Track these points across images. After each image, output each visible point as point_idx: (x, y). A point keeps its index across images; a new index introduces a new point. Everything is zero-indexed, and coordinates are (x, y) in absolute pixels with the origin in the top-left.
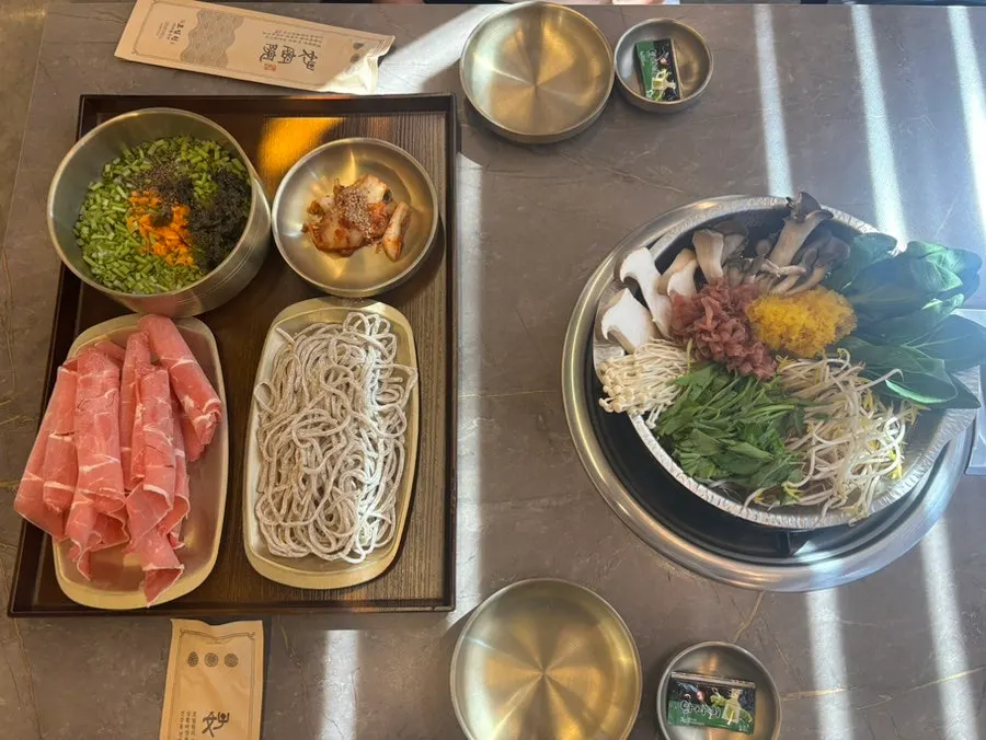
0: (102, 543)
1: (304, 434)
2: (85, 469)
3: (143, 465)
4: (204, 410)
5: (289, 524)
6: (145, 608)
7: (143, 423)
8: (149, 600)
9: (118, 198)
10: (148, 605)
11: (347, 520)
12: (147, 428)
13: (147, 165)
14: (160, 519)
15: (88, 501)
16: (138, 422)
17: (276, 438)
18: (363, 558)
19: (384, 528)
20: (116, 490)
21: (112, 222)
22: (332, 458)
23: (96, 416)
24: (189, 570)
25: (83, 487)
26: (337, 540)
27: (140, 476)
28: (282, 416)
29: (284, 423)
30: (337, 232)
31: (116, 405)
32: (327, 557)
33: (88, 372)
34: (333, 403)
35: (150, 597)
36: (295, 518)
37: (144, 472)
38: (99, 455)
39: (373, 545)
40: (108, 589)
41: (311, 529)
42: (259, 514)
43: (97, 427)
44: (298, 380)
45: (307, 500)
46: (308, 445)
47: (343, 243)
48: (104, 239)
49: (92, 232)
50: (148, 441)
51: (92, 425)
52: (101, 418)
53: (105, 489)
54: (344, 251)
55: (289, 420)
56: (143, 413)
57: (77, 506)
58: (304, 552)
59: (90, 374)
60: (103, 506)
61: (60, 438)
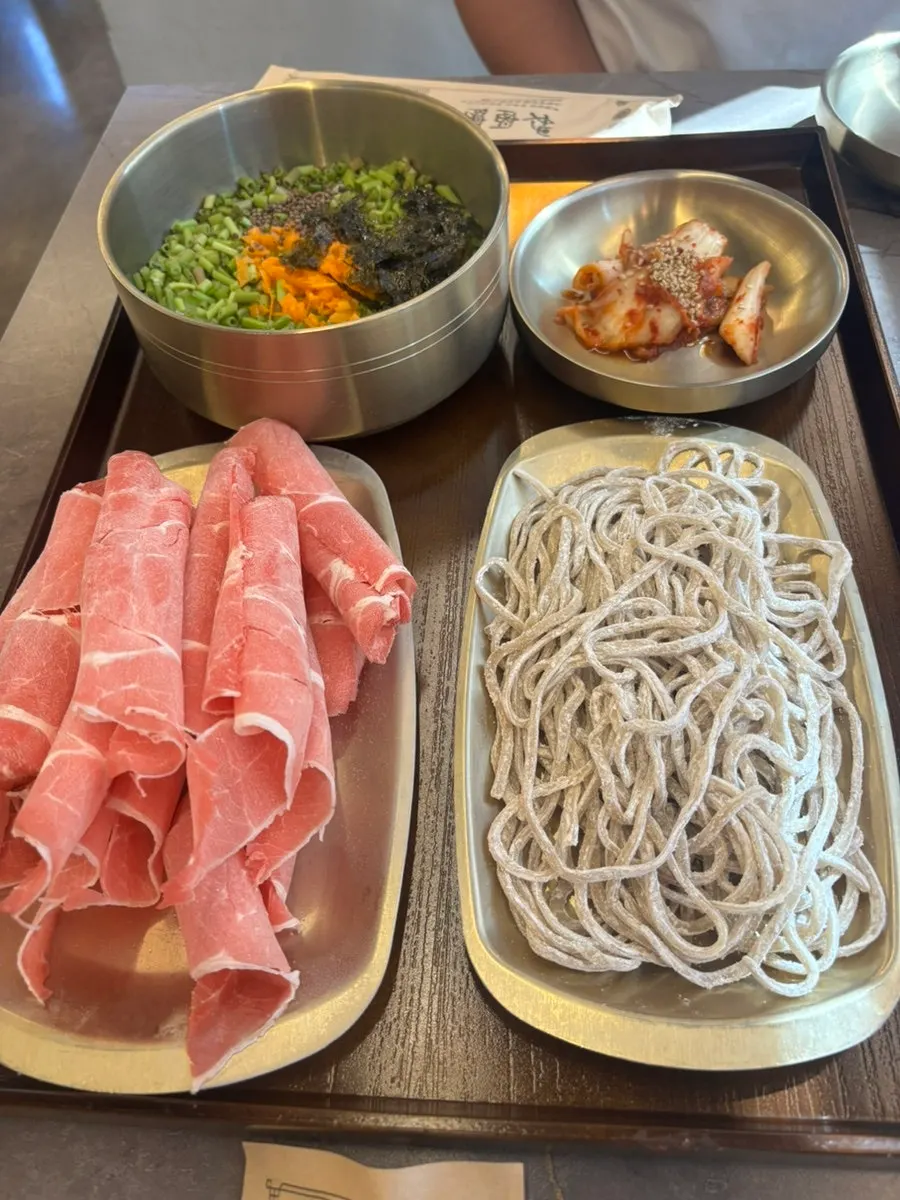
0: (97, 887)
1: (618, 649)
2: (96, 658)
3: (240, 669)
4: (379, 586)
5: (585, 873)
6: (186, 1095)
7: (246, 583)
8: (198, 1069)
9: (224, 234)
10: (195, 1086)
11: (767, 859)
12: (253, 593)
13: (282, 194)
14: (256, 832)
15: (88, 750)
16: (230, 580)
17: (534, 670)
18: (813, 980)
19: (851, 900)
20: (168, 716)
21: (209, 266)
22: (699, 702)
23: (137, 558)
24: (311, 991)
25: (87, 699)
26: (732, 920)
27: (228, 693)
28: (552, 619)
29: (558, 633)
30: (631, 314)
31: (182, 544)
32: (696, 977)
33: (127, 484)
34: (678, 586)
35: (201, 1061)
36: (601, 857)
37: (240, 685)
38: (135, 633)
39: (834, 951)
40: (89, 1031)
41: (654, 890)
42: (498, 850)
43: (137, 574)
44: (580, 550)
45: (639, 808)
46: (629, 675)
47: (643, 335)
48: (191, 290)
49: (169, 277)
50: (255, 617)
51: (126, 571)
52: (150, 564)
53: (140, 710)
54: (643, 351)
55: (567, 626)
56: (247, 565)
57: (57, 761)
58: (629, 959)
59: (133, 490)
60: (127, 758)
61: (43, 618)
